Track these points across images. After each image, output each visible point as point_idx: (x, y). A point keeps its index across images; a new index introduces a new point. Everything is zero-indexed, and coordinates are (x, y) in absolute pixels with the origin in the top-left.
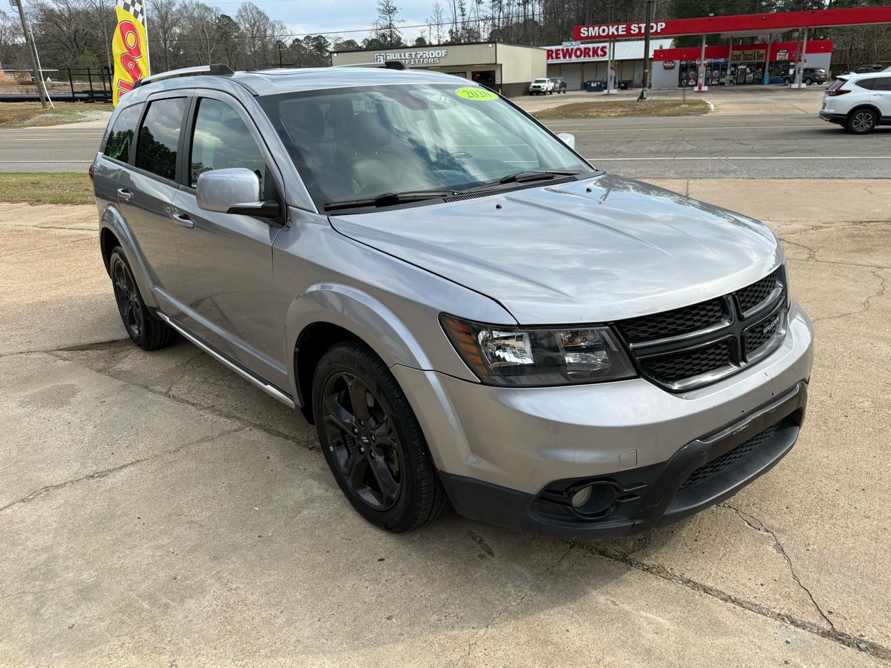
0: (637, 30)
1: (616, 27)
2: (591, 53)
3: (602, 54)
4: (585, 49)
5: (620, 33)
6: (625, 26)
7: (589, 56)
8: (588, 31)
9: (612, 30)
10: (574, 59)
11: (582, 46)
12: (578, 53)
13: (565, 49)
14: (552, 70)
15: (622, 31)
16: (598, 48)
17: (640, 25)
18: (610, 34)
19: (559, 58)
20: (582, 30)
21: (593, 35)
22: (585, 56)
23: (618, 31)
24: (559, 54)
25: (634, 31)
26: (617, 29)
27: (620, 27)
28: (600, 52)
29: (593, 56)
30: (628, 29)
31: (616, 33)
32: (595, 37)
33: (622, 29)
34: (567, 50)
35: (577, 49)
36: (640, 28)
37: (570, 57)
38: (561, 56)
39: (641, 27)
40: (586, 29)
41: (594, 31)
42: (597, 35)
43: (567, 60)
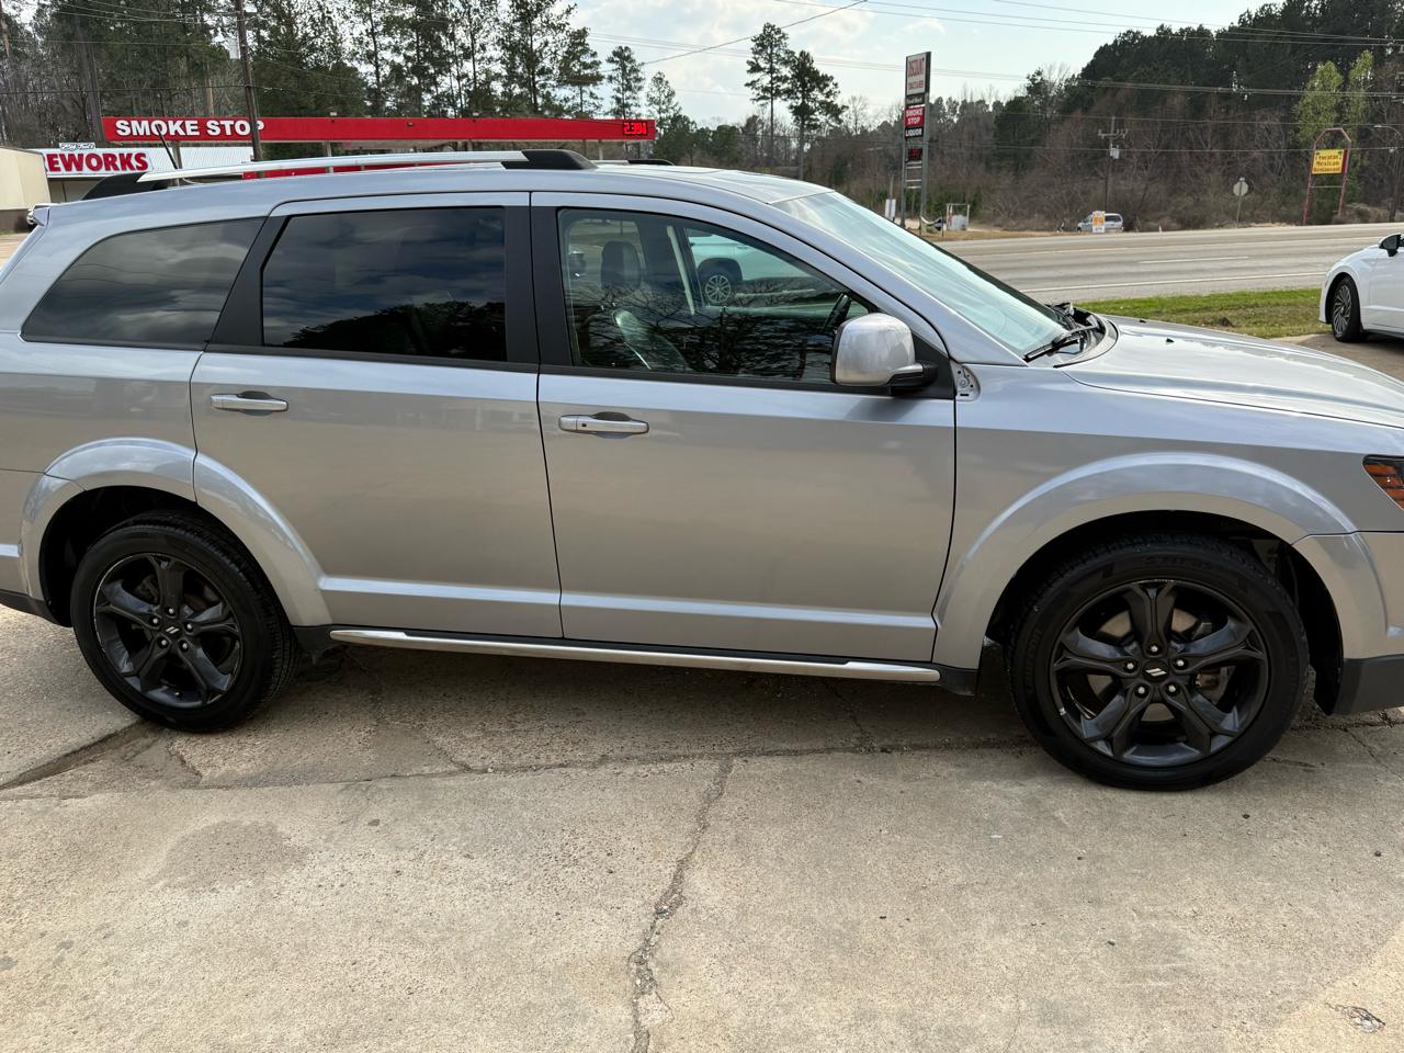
0: (218, 131)
1: (179, 122)
2: (118, 163)
3: (140, 165)
4: (106, 156)
5: (190, 133)
6: (196, 122)
7: (116, 168)
8: (130, 126)
9: (174, 127)
10: (87, 172)
11: (100, 152)
12: (94, 162)
13: (66, 154)
14: (59, 188)
15: (193, 130)
16: (130, 155)
17: (222, 123)
18: (172, 133)
19: (58, 169)
20: (118, 124)
21: (142, 133)
22: (108, 169)
23: (185, 130)
24: (57, 162)
25: (214, 131)
26: (183, 126)
27: (188, 123)
28: (134, 163)
29: (124, 168)
30: (203, 128)
31: (181, 133)
32: (144, 137)
33: (191, 127)
34: (71, 156)
35: (91, 156)
36: (222, 127)
37: (79, 168)
38: (61, 165)
39: (224, 126)
40: (126, 123)
41: (142, 127)
42: (148, 133)
43: (74, 173)
